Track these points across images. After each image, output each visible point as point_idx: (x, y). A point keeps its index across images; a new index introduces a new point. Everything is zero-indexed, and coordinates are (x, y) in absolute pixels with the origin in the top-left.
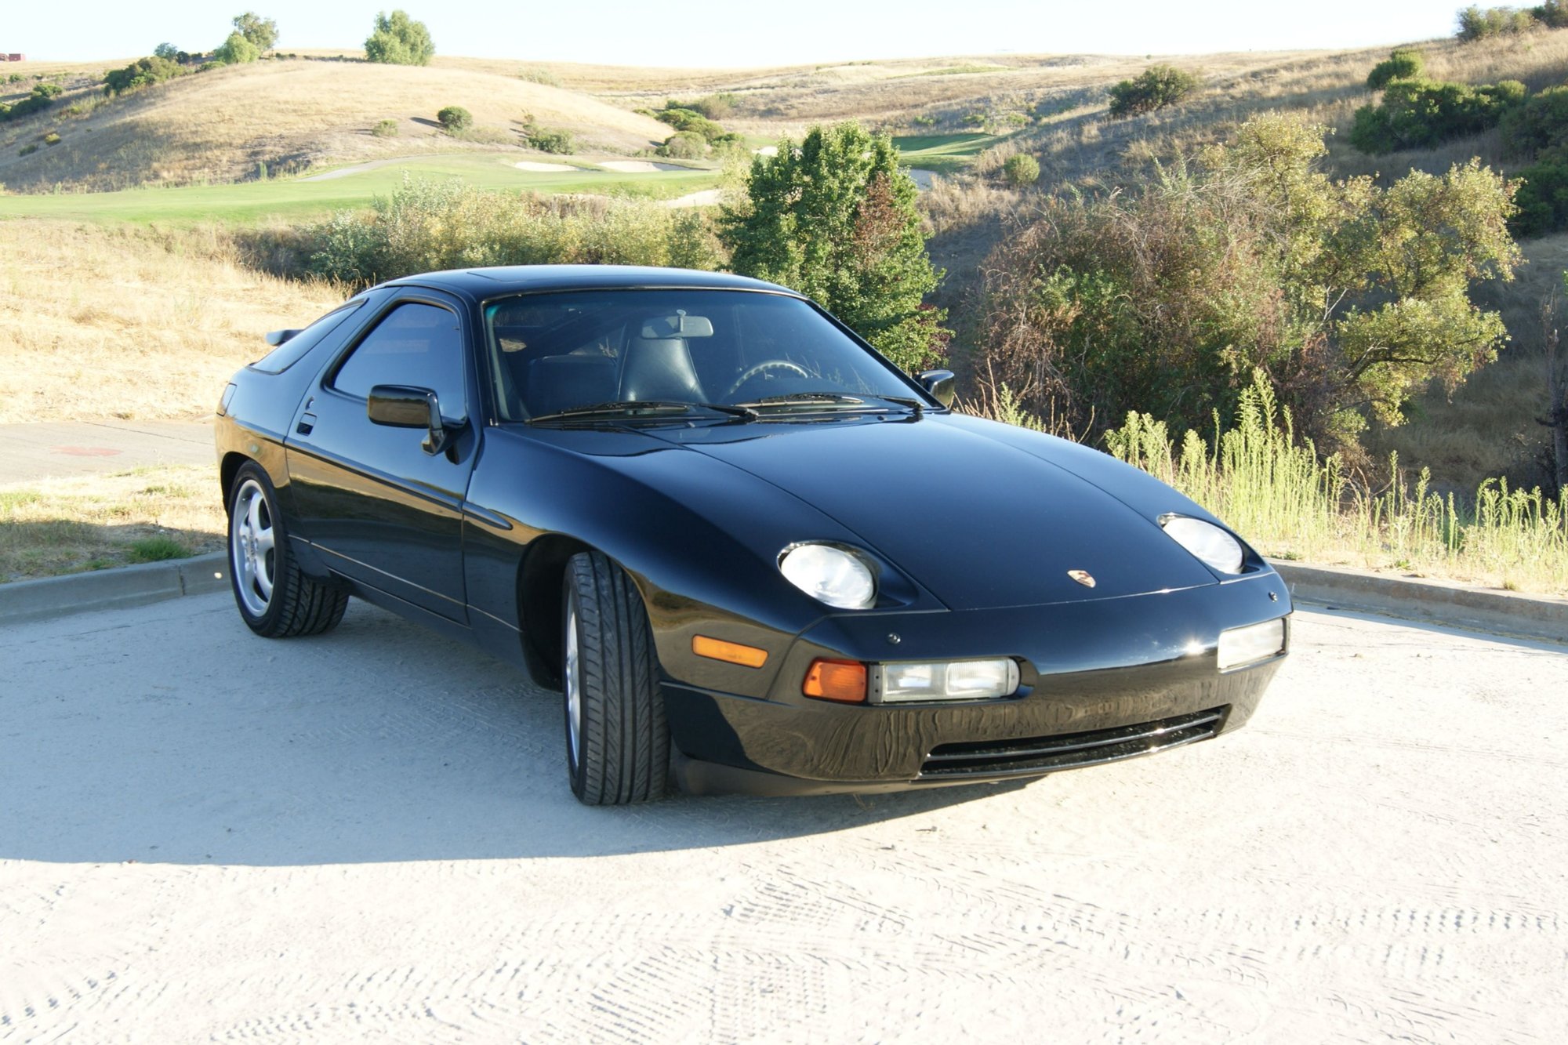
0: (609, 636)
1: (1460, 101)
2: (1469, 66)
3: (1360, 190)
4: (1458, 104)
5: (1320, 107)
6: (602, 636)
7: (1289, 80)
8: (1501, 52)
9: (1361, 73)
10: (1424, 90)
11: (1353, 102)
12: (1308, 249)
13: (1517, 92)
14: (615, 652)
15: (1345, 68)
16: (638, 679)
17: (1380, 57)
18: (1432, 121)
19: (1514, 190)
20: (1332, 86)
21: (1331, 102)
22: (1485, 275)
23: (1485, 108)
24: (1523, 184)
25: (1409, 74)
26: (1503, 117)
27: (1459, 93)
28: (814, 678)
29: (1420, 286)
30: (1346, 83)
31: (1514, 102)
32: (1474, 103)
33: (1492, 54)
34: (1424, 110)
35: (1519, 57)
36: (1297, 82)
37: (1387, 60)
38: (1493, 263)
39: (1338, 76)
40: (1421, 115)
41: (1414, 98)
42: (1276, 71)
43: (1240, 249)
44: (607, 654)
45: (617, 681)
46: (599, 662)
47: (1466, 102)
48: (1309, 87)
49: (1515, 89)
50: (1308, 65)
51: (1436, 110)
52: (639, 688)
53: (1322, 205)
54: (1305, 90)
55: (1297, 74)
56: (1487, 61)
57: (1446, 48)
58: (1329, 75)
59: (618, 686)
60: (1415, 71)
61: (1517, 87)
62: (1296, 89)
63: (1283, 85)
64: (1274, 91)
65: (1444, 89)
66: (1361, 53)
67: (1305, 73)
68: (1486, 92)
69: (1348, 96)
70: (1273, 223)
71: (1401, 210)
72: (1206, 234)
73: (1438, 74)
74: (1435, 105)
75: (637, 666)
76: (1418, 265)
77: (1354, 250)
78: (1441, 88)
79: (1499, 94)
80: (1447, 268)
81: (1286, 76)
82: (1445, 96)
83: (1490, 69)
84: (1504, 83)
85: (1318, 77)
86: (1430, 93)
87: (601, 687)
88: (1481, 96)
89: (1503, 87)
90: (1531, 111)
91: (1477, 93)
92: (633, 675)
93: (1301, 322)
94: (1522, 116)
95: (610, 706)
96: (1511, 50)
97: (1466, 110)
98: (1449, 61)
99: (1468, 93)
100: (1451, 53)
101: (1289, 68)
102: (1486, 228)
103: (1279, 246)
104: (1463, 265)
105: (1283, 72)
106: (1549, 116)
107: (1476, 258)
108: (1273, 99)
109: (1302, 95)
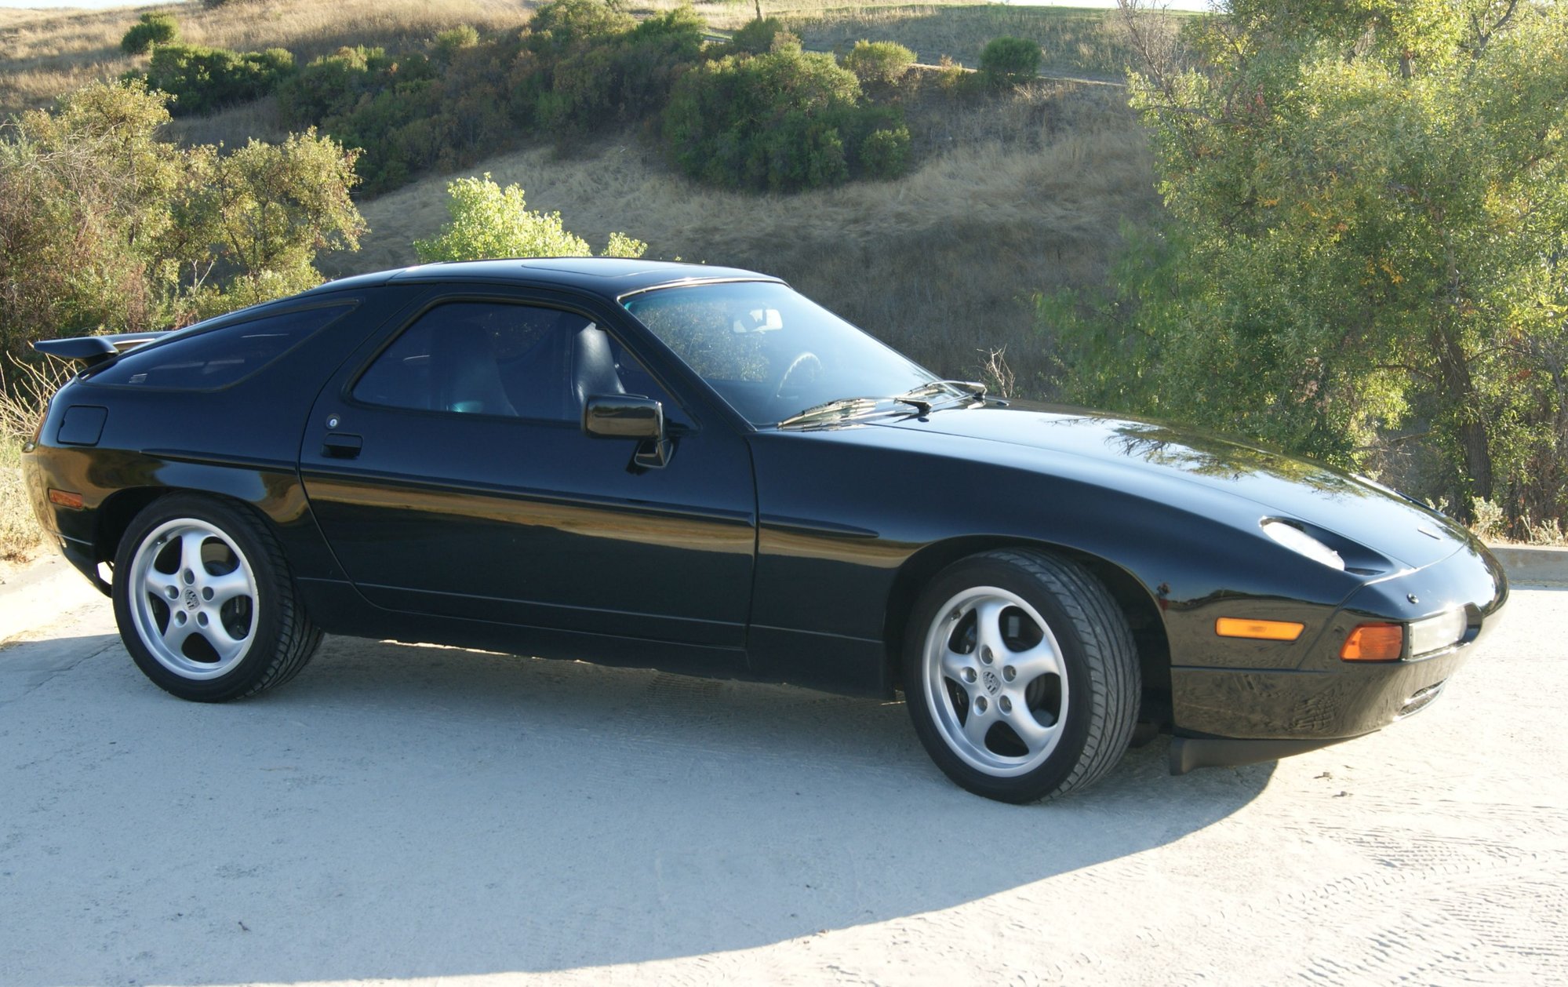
0: (1098, 629)
1: (230, 68)
2: (224, 32)
3: (202, 160)
4: (228, 71)
5: (76, 70)
6: (1094, 631)
7: (35, 40)
8: (252, 18)
9: (114, 36)
10: (192, 56)
11: (111, 66)
12: (157, 221)
13: (285, 60)
14: (1107, 645)
15: (95, 29)
16: (1127, 669)
17: (128, 20)
18: (201, 88)
19: (354, 158)
20: (84, 49)
21: (87, 65)
22: (334, 245)
23: (256, 76)
24: (361, 154)
25: (166, 38)
26: (280, 86)
27: (228, 60)
28: (1354, 643)
29: (269, 256)
30: (98, 45)
31: (284, 71)
32: (244, 71)
33: (244, 20)
34: (195, 77)
35: (274, 24)
36: (46, 43)
37: (136, 24)
38: (338, 233)
39: (88, 38)
40: (192, 82)
41: (184, 63)
42: (16, 31)
43: (95, 222)
44: (1103, 648)
45: (1113, 673)
46: (1099, 656)
47: (236, 69)
48: (60, 49)
49: (282, 57)
50: (50, 25)
51: (207, 76)
52: (1128, 677)
53: (170, 175)
54: (55, 52)
55: (40, 35)
56: (241, 28)
57: (193, 12)
58: (79, 37)
59: (1115, 678)
60: (172, 35)
61: (284, 55)
62: (46, 51)
63: (33, 46)
64: (22, 52)
65: (212, 55)
66: (104, 14)
67: (48, 35)
68: (254, 59)
69: (105, 60)
70: (125, 195)
71: (240, 182)
72: (59, 207)
73: (194, 39)
74: (205, 71)
75: (1124, 656)
76: (265, 236)
77: (199, 222)
78: (209, 54)
79: (268, 61)
80: (295, 239)
81: (28, 36)
82: (214, 63)
83: (247, 36)
84: (270, 50)
85: (67, 39)
86: (199, 59)
87: (1103, 681)
88: (250, 63)
89: (270, 55)
90: (308, 80)
91: (247, 61)
92: (1123, 666)
93: (171, 297)
94: (298, 84)
95: (1110, 698)
96: (262, 16)
97: (237, 77)
98: (201, 25)
99: (236, 60)
100: (200, 17)
101: (31, 27)
102: (331, 198)
103: (130, 219)
104: (311, 236)
105: (24, 33)
106: (326, 86)
107: (324, 229)
108: (22, 61)
109: (53, 57)
